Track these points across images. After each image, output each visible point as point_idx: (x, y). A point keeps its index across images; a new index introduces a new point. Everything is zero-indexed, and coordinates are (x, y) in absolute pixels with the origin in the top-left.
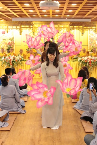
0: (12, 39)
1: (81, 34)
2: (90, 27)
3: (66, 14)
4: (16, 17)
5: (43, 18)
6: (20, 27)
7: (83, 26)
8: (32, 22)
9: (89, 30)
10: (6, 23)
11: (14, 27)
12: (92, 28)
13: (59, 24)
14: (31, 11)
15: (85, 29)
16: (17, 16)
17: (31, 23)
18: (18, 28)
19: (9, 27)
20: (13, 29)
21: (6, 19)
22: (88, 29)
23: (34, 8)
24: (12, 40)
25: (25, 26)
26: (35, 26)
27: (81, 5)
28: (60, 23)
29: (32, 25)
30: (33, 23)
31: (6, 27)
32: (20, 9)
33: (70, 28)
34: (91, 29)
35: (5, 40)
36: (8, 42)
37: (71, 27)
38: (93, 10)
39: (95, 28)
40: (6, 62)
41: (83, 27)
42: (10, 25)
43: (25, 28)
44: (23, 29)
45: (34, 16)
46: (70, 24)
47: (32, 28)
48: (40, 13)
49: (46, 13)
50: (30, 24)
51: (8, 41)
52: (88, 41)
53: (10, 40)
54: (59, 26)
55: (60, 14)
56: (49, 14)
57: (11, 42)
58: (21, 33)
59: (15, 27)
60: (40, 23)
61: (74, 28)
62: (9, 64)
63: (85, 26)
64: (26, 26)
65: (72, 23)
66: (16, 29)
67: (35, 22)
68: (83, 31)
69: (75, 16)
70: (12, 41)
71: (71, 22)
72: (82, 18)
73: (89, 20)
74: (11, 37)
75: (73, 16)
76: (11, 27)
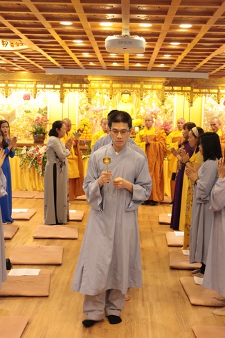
0: (44, 112)
1: (187, 103)
2: (207, 90)
3: (158, 61)
4: (54, 67)
5: (109, 68)
6: (62, 86)
7: (192, 87)
8: (86, 76)
9: (204, 96)
10: (32, 77)
11: (48, 86)
12: (211, 91)
13: (142, 83)
14: (86, 55)
15: (195, 93)
16: (56, 63)
17: (85, 79)
18: (57, 89)
19: (38, 86)
20: (46, 90)
21: (33, 70)
22: (203, 93)
23: (92, 48)
25: (72, 84)
26: (93, 84)
27: (189, 44)
28: (145, 80)
29: (87, 82)
30: (89, 78)
31: (33, 86)
32: (65, 51)
33: (166, 91)
34: (209, 93)
35: (29, 112)
36: (35, 118)
37: (167, 88)
38: (214, 54)
39: (216, 91)
40: (30, 159)
41: (192, 90)
42: (41, 82)
43: (72, 88)
44: (67, 90)
45: (91, 64)
46: (166, 82)
47: (87, 88)
48: (104, 59)
49: (116, 59)
50: (82, 80)
51: (35, 115)
52: (203, 118)
53: (39, 112)
54: (142, 87)
55: (146, 61)
56: (123, 62)
57: (41, 116)
58: (62, 99)
59: (52, 86)
60: (102, 79)
61: (173, 91)
62: (36, 163)
63: (197, 88)
64: (74, 85)
65: (169, 81)
66: (53, 90)
67: (93, 76)
68: (192, 97)
69: (175, 67)
70: (43, 115)
71: (167, 78)
72: (189, 71)
73: (205, 76)
74: (42, 108)
75: (173, 66)
76: (43, 86)
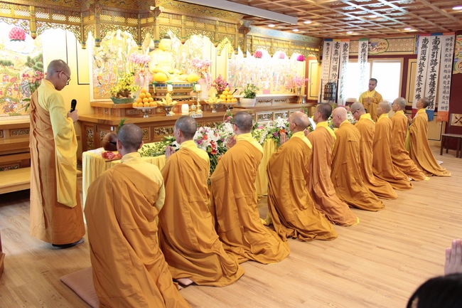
0: (36, 63)
11: (56, 17)
18: (72, 24)
19: (39, 15)
20: (54, 24)
24: (36, 66)
42: (44, 10)
44: (106, 26)
47: (134, 26)
52: (228, 72)
53: (28, 65)
66: (64, 26)
70: (36, 69)
74: (34, 56)
76: (46, 16)
